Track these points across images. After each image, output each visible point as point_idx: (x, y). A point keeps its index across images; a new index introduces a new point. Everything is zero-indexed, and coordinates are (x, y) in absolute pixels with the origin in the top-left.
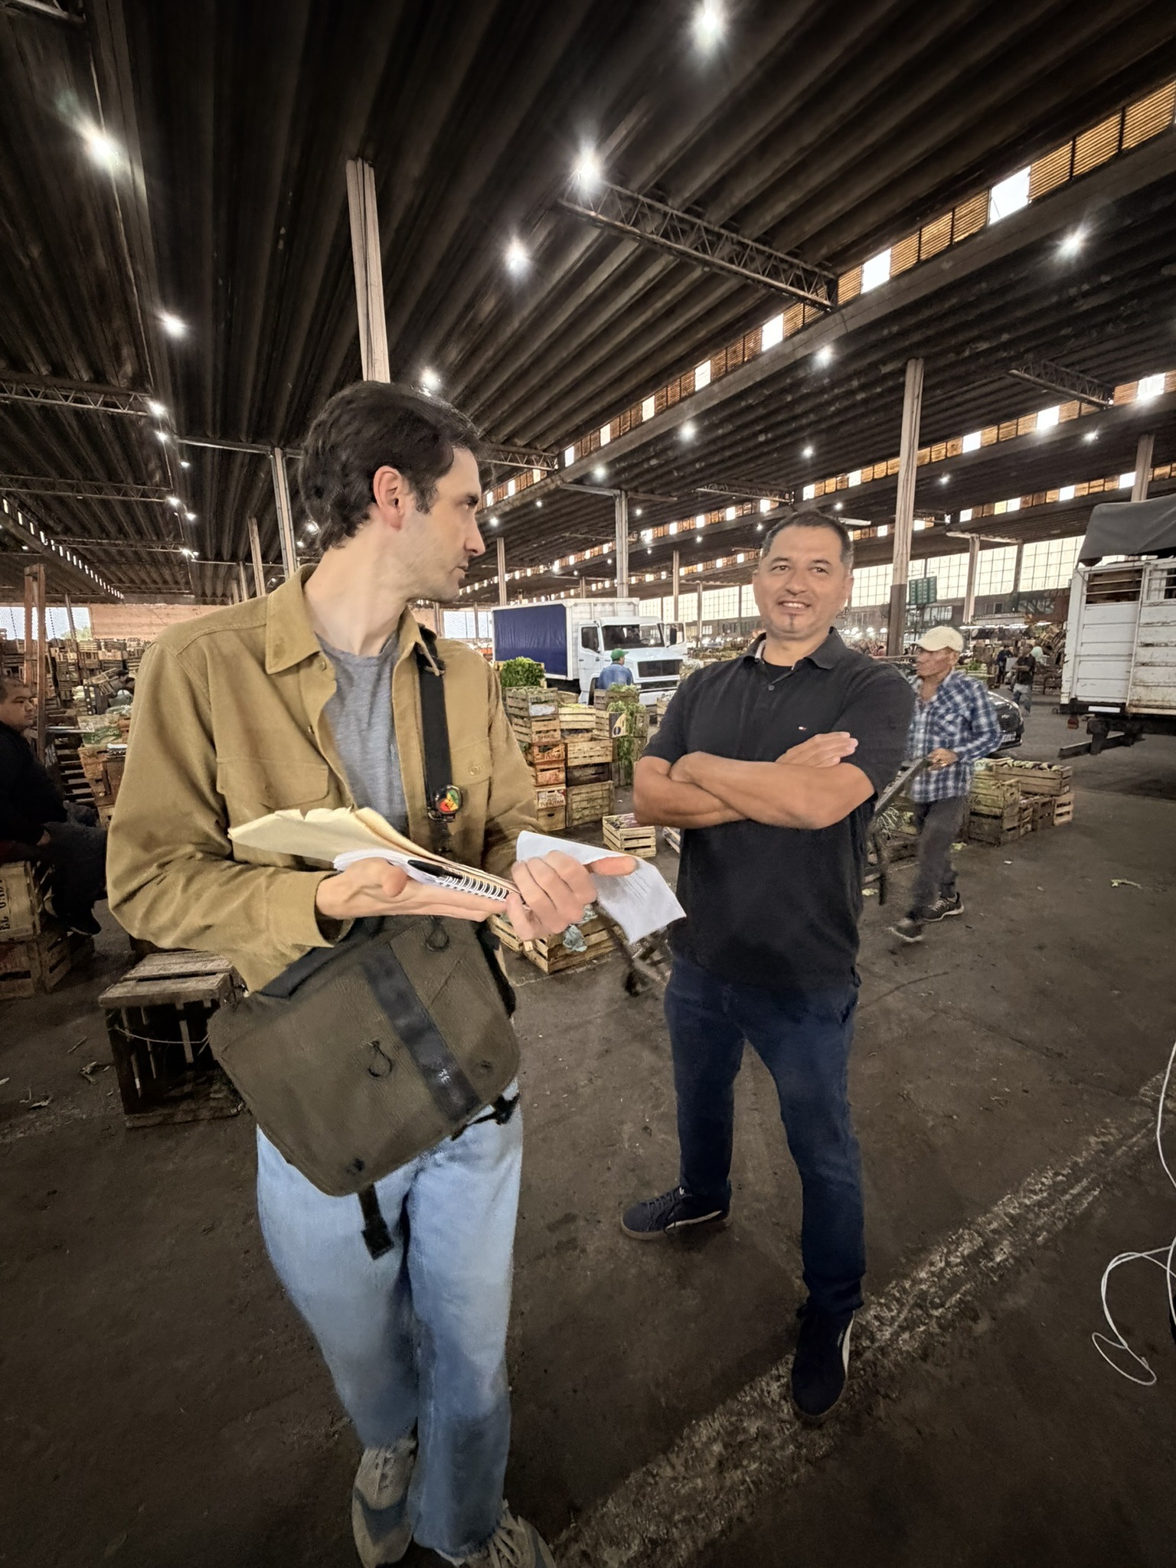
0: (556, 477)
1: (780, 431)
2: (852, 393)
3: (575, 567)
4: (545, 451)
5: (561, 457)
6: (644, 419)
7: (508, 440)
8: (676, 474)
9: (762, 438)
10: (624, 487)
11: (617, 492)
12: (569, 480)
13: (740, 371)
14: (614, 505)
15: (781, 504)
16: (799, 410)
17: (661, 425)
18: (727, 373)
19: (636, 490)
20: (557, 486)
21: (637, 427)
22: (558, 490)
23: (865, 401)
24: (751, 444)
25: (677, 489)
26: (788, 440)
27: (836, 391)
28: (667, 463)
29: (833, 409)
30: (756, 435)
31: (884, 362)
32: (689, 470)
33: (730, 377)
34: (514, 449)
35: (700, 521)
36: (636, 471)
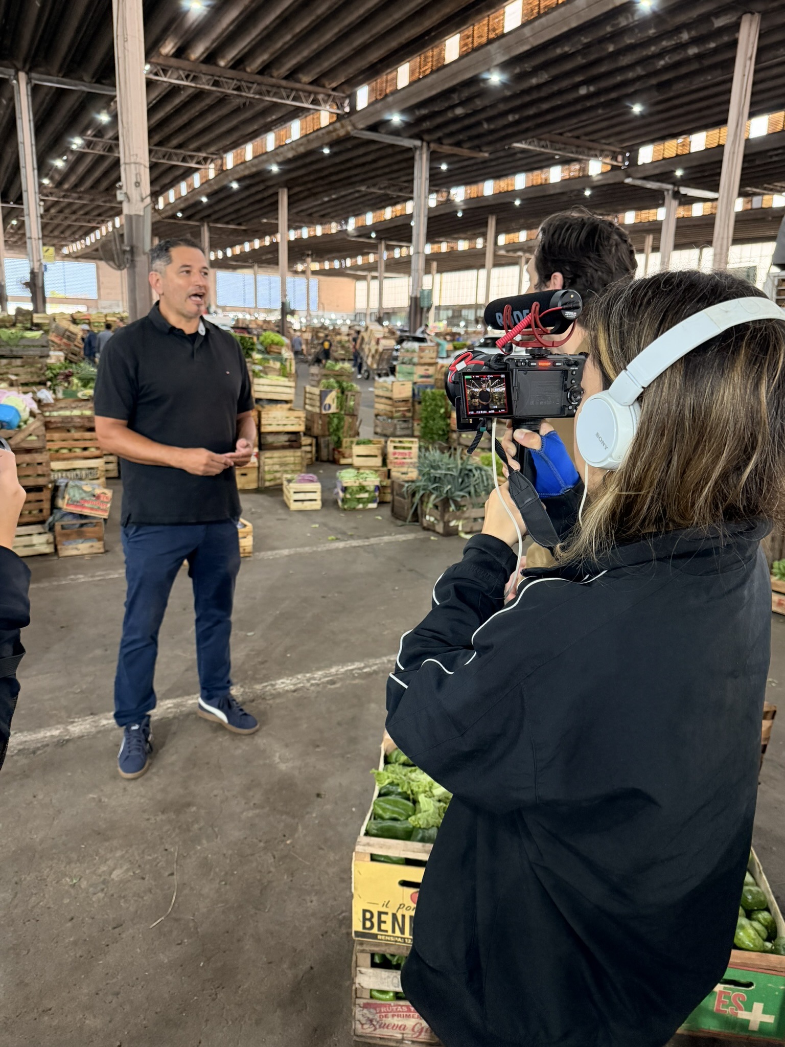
0: (346, 122)
1: (604, 84)
2: (683, 46)
3: (374, 227)
4: (334, 89)
5: (352, 97)
6: (447, 61)
7: (291, 75)
8: (486, 126)
9: (583, 91)
10: (426, 137)
11: (418, 143)
12: (361, 126)
13: (555, 14)
14: (413, 158)
15: (614, 168)
16: (625, 61)
17: (466, 69)
18: (539, 16)
19: (439, 141)
20: (348, 133)
21: (439, 69)
22: (348, 138)
23: (698, 57)
24: (571, 96)
25: (490, 143)
26: (613, 95)
27: (664, 43)
28: (475, 112)
29: (662, 63)
30: (577, 86)
31: (717, 13)
32: (501, 123)
33: (543, 20)
34: (298, 86)
35: (520, 181)
36: (439, 120)
